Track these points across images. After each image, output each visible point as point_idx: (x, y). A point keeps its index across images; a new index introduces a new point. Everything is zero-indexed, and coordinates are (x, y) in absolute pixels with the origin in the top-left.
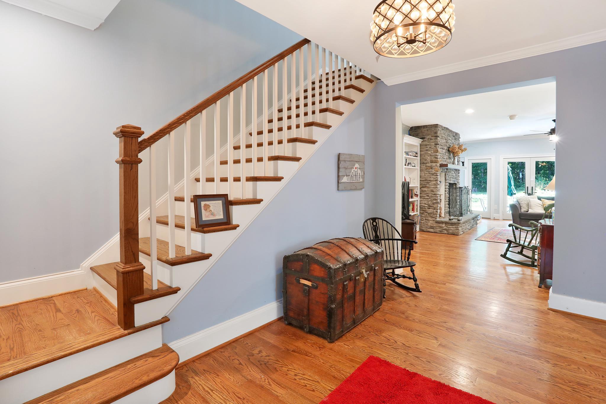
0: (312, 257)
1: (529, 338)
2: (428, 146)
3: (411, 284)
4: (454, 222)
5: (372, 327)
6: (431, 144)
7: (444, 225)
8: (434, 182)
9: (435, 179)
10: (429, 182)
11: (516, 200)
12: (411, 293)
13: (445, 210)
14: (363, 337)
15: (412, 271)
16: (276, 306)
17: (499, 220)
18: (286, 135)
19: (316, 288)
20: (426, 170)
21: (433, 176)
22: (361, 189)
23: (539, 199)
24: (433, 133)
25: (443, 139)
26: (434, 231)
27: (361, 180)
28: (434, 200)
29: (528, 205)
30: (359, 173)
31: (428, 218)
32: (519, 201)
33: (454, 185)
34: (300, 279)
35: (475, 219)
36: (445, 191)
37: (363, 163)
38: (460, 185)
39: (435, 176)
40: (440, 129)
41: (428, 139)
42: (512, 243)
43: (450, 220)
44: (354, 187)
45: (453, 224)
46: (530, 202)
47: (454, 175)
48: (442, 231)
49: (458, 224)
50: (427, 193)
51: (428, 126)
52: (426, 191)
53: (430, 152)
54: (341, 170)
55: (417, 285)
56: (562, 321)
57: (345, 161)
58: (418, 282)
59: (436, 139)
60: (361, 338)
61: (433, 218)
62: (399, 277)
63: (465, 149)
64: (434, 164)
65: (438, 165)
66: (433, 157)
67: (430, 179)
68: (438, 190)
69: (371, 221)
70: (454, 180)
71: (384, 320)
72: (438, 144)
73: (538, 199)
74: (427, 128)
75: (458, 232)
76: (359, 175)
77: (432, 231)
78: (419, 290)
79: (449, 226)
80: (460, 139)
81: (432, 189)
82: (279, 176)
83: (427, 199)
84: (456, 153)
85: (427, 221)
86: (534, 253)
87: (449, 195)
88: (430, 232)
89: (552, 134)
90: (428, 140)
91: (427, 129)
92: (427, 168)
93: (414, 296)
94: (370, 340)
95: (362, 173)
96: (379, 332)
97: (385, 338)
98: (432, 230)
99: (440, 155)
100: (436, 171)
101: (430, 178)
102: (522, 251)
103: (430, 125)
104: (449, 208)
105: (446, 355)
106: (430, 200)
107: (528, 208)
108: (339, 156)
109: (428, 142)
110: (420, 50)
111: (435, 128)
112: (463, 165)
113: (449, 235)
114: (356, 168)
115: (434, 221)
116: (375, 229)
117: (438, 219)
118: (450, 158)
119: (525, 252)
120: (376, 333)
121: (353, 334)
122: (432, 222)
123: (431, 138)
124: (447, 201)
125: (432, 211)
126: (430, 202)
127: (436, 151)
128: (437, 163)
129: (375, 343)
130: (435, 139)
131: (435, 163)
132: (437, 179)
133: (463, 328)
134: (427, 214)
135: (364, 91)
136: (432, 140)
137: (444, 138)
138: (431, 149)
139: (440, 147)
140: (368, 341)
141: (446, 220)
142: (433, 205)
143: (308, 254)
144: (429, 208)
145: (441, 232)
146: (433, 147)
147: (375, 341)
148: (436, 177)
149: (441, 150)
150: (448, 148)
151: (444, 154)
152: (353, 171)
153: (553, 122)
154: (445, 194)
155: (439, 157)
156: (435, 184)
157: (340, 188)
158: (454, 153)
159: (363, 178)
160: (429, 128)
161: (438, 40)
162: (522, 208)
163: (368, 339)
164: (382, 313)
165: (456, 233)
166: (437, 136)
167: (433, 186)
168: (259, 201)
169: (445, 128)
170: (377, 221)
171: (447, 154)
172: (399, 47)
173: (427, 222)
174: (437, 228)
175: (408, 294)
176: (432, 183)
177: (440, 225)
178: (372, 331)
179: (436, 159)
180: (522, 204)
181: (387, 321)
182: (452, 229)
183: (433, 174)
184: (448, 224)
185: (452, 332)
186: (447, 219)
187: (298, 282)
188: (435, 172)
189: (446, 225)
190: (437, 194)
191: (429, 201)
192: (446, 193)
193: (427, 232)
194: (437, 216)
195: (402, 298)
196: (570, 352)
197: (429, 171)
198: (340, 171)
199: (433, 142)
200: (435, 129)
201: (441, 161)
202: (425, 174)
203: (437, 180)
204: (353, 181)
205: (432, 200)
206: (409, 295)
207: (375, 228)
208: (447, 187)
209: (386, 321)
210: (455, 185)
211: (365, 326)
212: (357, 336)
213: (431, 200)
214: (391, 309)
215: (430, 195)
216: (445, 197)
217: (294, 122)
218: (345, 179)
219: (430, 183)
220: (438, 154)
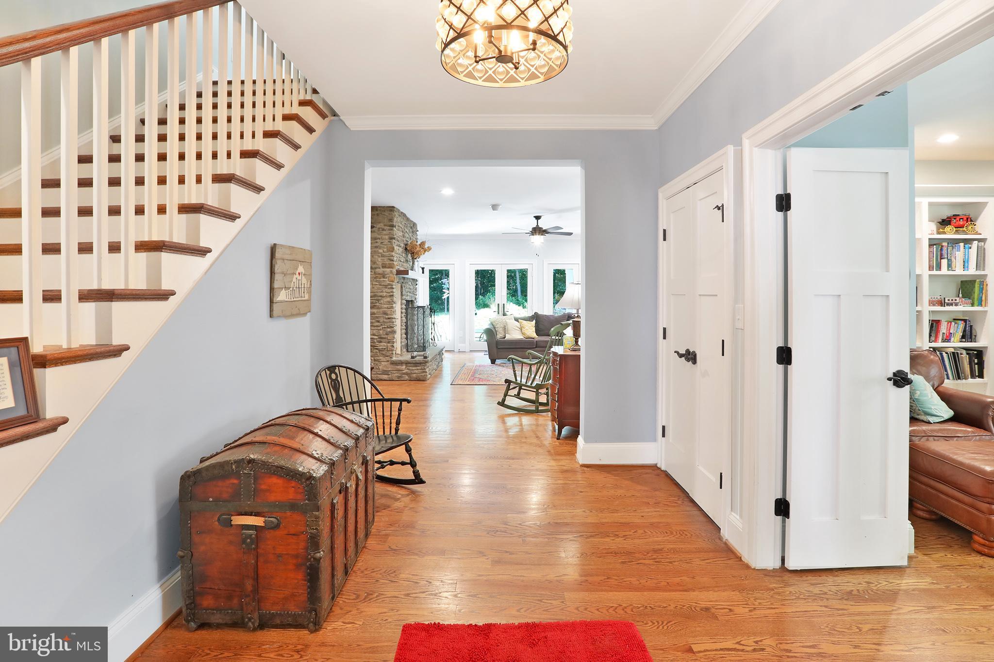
0: (263, 461)
1: (584, 511)
2: (378, 240)
3: (407, 473)
4: (419, 361)
5: (375, 570)
6: (384, 237)
7: (405, 367)
8: (388, 299)
9: (389, 294)
10: (380, 298)
11: (490, 322)
12: (406, 488)
13: (401, 343)
14: (371, 594)
15: (408, 450)
16: (159, 596)
17: (465, 352)
18: (174, 195)
19: (277, 526)
20: (375, 280)
21: (386, 290)
22: (305, 314)
23: (517, 320)
24: (386, 220)
25: (400, 231)
26: (389, 378)
27: (307, 297)
28: (388, 327)
29: (505, 329)
30: (304, 284)
31: (378, 358)
32: (494, 324)
33: (410, 302)
34: (233, 518)
35: (440, 353)
36: (402, 313)
37: (309, 264)
38: (417, 304)
39: (389, 289)
40: (396, 214)
41: (379, 228)
42: (511, 384)
43: (413, 357)
44: (296, 311)
45: (417, 365)
46: (507, 325)
47: (412, 287)
48: (400, 377)
49: (424, 363)
50: (377, 317)
51: (379, 208)
52: (375, 314)
53: (381, 251)
54: (277, 277)
55: (416, 474)
56: (600, 478)
57: (283, 259)
58: (418, 468)
59: (392, 230)
60: (368, 597)
61: (387, 356)
62: (385, 464)
63: (429, 249)
64: (388, 270)
65: (394, 271)
66: (386, 259)
67: (381, 294)
68: (394, 312)
69: (328, 372)
70: (411, 295)
71: (389, 549)
72: (394, 239)
73: (515, 320)
74: (377, 210)
75: (425, 375)
76: (304, 288)
77: (385, 379)
78: (421, 479)
79: (411, 368)
80: (417, 232)
81: (385, 309)
82: (162, 289)
83: (377, 326)
84: (416, 253)
85: (376, 362)
86: (538, 394)
87: (407, 319)
88: (382, 380)
89: (533, 235)
90: (379, 231)
91: (377, 212)
92: (377, 277)
93: (413, 492)
94: (386, 595)
95: (308, 282)
96: (393, 575)
97: (408, 581)
98: (385, 377)
99: (396, 255)
100: (391, 281)
101: (382, 292)
102: (519, 393)
103: (381, 207)
104: (407, 338)
105: (509, 575)
106: (381, 327)
107: (505, 333)
108: (273, 249)
109: (379, 235)
110: (519, 77)
111: (390, 212)
112: (423, 273)
113: (412, 382)
114: (299, 274)
115: (388, 361)
116: (336, 385)
117: (394, 359)
118: (407, 260)
119: (524, 394)
120: (390, 578)
121: (349, 595)
122: (386, 363)
123: (383, 227)
124: (403, 329)
125: (384, 346)
126: (381, 332)
127: (390, 250)
128: (392, 268)
129: (398, 597)
130: (389, 230)
131: (389, 268)
132: (391, 294)
133: (507, 525)
134: (378, 351)
135: (315, 131)
136: (385, 230)
137: (400, 228)
138: (383, 246)
139: (397, 243)
140: (383, 598)
141: (407, 359)
142: (386, 336)
143: (252, 456)
144: (381, 342)
145: (399, 379)
146: (386, 242)
147: (396, 594)
148: (391, 290)
149: (398, 248)
150: (405, 246)
151: (401, 254)
152: (294, 280)
153: (535, 218)
154: (401, 317)
155: (395, 259)
156: (389, 302)
157: (275, 313)
158: (413, 253)
159: (310, 293)
160: (380, 210)
161: (548, 63)
162: (498, 334)
163: (382, 594)
164: (379, 538)
165: (421, 378)
166: (393, 226)
167: (386, 306)
168: (117, 352)
169: (402, 213)
170: (337, 371)
171: (404, 255)
172: (477, 62)
173: (377, 364)
174: (394, 372)
175: (403, 492)
176: (385, 300)
177: (398, 367)
178: (380, 576)
179: (390, 262)
180: (498, 327)
181: (395, 550)
182: (416, 371)
183: (386, 286)
184: (409, 365)
185: (497, 535)
186: (407, 357)
187: (228, 523)
188: (389, 282)
189: (406, 366)
190: (393, 318)
191: (380, 330)
192: (403, 316)
193: (378, 380)
194: (392, 354)
195: (397, 501)
196: (627, 514)
197: (379, 282)
198: (275, 279)
199: (387, 235)
200: (389, 214)
201: (398, 266)
202: (374, 286)
203: (393, 295)
204: (295, 299)
205: (385, 327)
206: (407, 493)
207: (335, 383)
208: (404, 306)
209: (392, 550)
210: (412, 304)
211: (362, 572)
212: (358, 597)
213: (383, 328)
214: (390, 525)
215: (381, 320)
216: (401, 323)
217: (191, 167)
218: (282, 296)
219: (382, 301)
220: (393, 253)
